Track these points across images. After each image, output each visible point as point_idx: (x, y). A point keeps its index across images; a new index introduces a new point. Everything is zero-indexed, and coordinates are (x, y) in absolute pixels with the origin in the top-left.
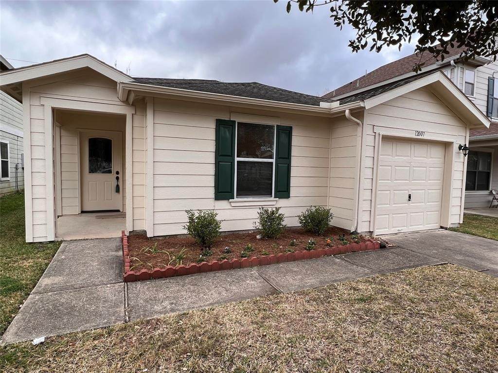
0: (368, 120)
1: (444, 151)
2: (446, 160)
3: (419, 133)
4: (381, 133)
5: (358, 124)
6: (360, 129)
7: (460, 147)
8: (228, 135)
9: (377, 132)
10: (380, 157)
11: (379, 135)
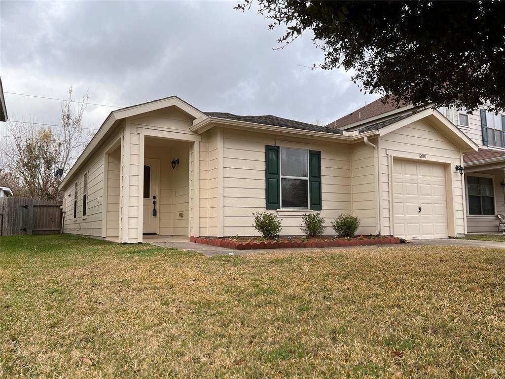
0: (382, 145)
1: (444, 171)
2: (447, 179)
3: (422, 156)
4: (392, 155)
5: (374, 148)
6: (376, 152)
7: (457, 168)
8: (274, 157)
9: (389, 154)
10: (393, 174)
11: (391, 156)
